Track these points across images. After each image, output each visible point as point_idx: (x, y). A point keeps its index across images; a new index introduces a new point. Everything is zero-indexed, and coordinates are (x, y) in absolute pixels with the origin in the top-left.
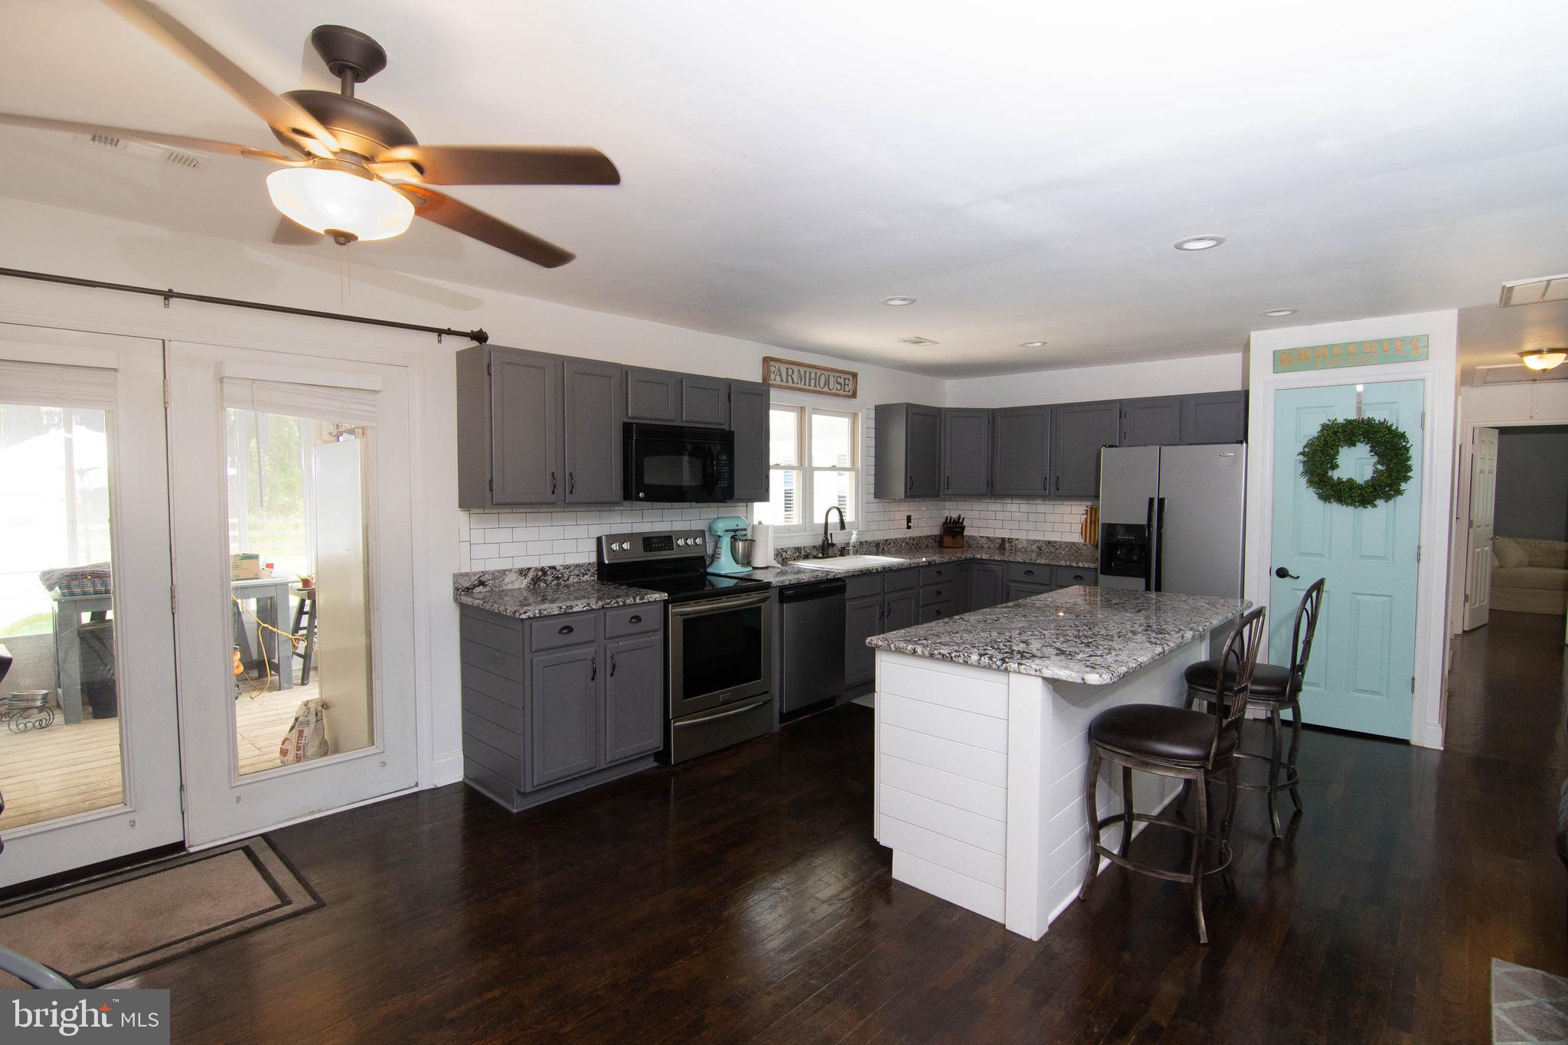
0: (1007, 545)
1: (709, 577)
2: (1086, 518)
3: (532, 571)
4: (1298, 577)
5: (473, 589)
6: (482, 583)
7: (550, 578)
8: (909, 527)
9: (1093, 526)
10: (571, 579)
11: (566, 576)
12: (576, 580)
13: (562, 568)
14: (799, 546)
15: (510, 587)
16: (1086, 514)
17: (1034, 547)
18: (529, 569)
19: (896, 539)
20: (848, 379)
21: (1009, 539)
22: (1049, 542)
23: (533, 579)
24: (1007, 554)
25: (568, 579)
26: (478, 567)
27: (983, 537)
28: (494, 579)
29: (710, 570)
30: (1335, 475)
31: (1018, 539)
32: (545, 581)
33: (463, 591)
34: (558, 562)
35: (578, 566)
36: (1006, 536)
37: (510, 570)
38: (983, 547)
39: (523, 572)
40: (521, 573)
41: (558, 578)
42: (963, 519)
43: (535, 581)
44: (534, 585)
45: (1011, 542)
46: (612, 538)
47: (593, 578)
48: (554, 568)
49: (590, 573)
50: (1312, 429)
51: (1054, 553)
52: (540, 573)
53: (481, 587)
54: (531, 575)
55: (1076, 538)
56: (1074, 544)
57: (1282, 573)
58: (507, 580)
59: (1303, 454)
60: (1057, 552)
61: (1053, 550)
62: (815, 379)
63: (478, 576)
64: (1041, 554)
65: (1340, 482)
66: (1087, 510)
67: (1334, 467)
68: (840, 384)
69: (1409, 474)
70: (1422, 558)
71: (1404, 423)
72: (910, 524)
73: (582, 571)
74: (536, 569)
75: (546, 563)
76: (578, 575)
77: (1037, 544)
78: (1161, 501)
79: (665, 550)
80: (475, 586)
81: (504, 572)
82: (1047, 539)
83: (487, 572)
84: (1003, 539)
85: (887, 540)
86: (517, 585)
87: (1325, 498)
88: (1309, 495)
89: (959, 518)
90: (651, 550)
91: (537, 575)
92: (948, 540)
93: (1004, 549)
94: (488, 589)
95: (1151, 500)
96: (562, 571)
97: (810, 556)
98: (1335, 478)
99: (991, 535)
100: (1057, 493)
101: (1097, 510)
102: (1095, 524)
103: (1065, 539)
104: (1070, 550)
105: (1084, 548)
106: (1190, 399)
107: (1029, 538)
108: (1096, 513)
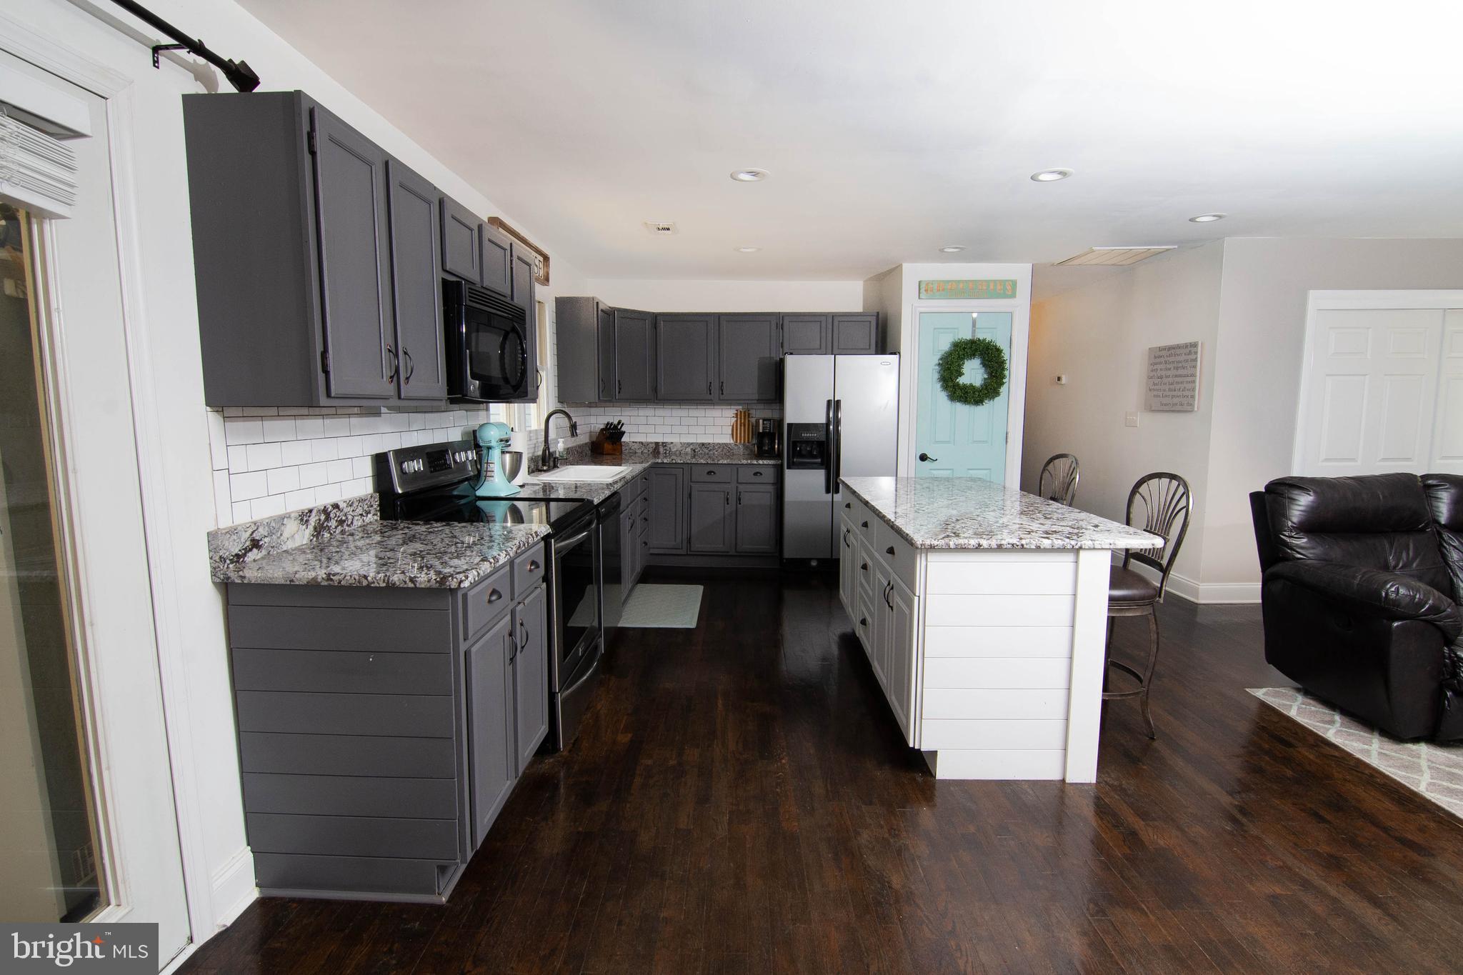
0: (661, 450)
1: (479, 503)
2: (737, 421)
3: (313, 514)
4: (938, 459)
5: (245, 555)
6: (256, 544)
7: (333, 523)
10: (355, 523)
11: (350, 518)
12: (360, 523)
13: (345, 505)
15: (289, 544)
16: (737, 417)
17: (689, 450)
18: (311, 511)
21: (663, 443)
22: (703, 444)
23: (315, 529)
24: (661, 456)
25: (352, 523)
26: (243, 516)
27: (636, 442)
28: (271, 534)
29: (480, 493)
30: (962, 380)
31: (672, 443)
32: (329, 528)
33: (232, 561)
34: (339, 496)
35: (360, 501)
36: (660, 440)
37: (290, 516)
38: (636, 453)
39: (304, 517)
40: (302, 520)
41: (341, 522)
42: (623, 424)
43: (319, 529)
44: (317, 538)
45: (665, 446)
47: (375, 517)
48: (336, 506)
49: (372, 512)
50: (945, 345)
51: (708, 454)
52: (322, 517)
53: (255, 550)
54: (313, 520)
55: (727, 439)
56: (726, 445)
57: (923, 458)
58: (286, 535)
59: (938, 365)
60: (711, 452)
61: (707, 451)
63: (250, 531)
64: (695, 456)
65: (965, 387)
66: (737, 414)
67: (961, 374)
69: (1004, 380)
70: (1008, 440)
71: (1001, 343)
72: (576, 431)
73: (364, 507)
74: (317, 512)
75: (327, 499)
76: (361, 515)
77: (691, 447)
78: (840, 402)
79: (444, 470)
80: (248, 550)
81: (282, 519)
82: (700, 441)
83: (261, 523)
84: (657, 444)
86: (297, 541)
87: (953, 399)
88: (942, 396)
89: (619, 422)
90: (435, 469)
91: (320, 520)
92: (608, 446)
93: (659, 453)
94: (264, 552)
95: (829, 402)
96: (345, 510)
98: (961, 383)
99: (643, 440)
100: (722, 397)
101: (747, 414)
102: (744, 426)
103: (717, 441)
104: (722, 451)
105: (736, 448)
106: (833, 316)
107: (682, 441)
108: (745, 416)
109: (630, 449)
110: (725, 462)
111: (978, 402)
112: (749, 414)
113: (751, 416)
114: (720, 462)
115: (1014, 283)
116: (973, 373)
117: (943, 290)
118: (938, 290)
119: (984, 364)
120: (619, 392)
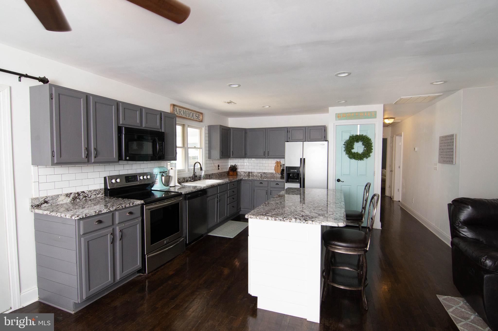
0: (250, 174)
1: (152, 192)
2: (276, 165)
3: (72, 194)
4: (343, 182)
5: (41, 205)
6: (46, 202)
7: (81, 197)
8: (219, 169)
9: (278, 167)
10: (92, 197)
11: (90, 196)
12: (94, 197)
13: (87, 192)
14: (184, 177)
15: (61, 203)
16: (276, 163)
17: (259, 175)
18: (71, 193)
19: (215, 173)
20: (200, 115)
21: (251, 172)
22: (264, 173)
23: (73, 198)
24: (251, 177)
25: (91, 197)
26: (43, 195)
27: (242, 172)
28: (53, 199)
29: (153, 189)
30: (353, 151)
31: (254, 172)
32: (79, 198)
33: (35, 207)
34: (85, 189)
35: (95, 191)
37: (61, 195)
39: (68, 195)
40: (67, 196)
41: (85, 197)
42: (236, 166)
43: (74, 199)
44: (74, 201)
45: (252, 173)
46: (111, 178)
47: (102, 195)
48: (84, 192)
49: (101, 193)
50: (347, 137)
52: (77, 195)
53: (46, 204)
54: (72, 196)
55: (273, 171)
56: (272, 173)
57: (339, 180)
58: (59, 200)
59: (344, 145)
60: (267, 176)
61: (266, 175)
62: (189, 114)
63: (44, 199)
64: (262, 177)
65: (354, 153)
66: (276, 162)
67: (353, 148)
68: (197, 116)
69: (372, 151)
71: (370, 136)
72: (219, 168)
73: (97, 192)
74: (75, 194)
75: (79, 190)
76: (95, 195)
77: (260, 173)
78: (304, 159)
79: (135, 181)
80: (42, 204)
81: (58, 196)
83: (49, 197)
84: (249, 172)
85: (212, 174)
86: (65, 202)
87: (350, 158)
88: (346, 157)
89: (235, 165)
90: (129, 182)
91: (75, 196)
92: (231, 173)
93: (250, 175)
94: (49, 204)
95: (301, 159)
96: (88, 193)
97: (188, 181)
98: (353, 152)
99: (244, 171)
100: (268, 157)
101: (279, 162)
102: (279, 167)
103: (269, 172)
104: (271, 175)
105: (276, 174)
106: (308, 127)
107: (258, 172)
108: (279, 163)
109: (241, 174)
110: (266, 179)
111: (361, 159)
112: (280, 163)
113: (281, 163)
114: (264, 179)
115: (375, 112)
116: (359, 148)
117: (345, 116)
118: (343, 117)
119: (363, 144)
120: (232, 155)
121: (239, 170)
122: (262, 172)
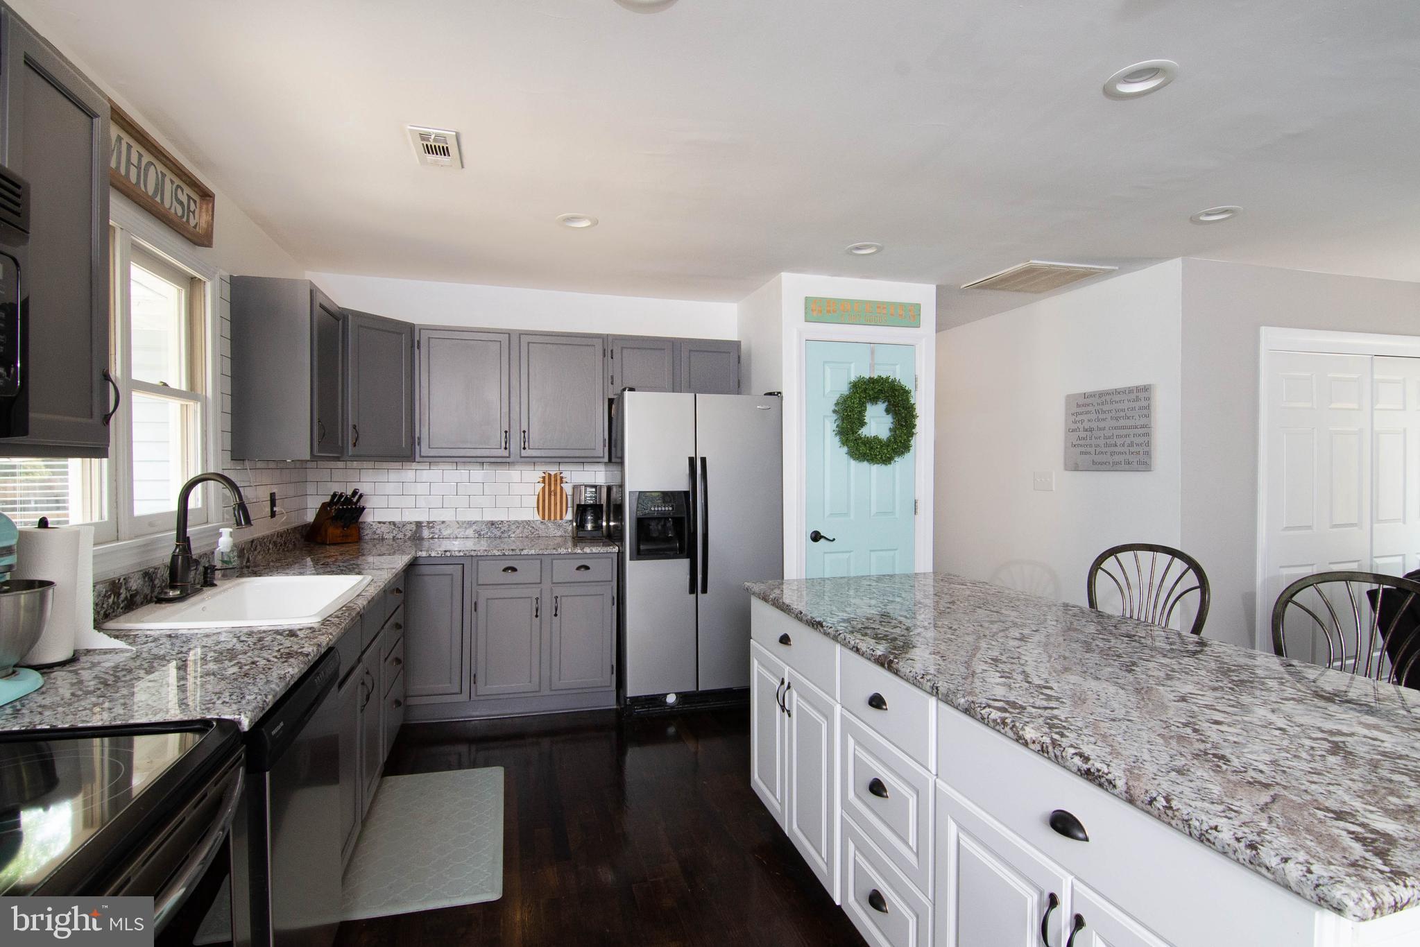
0: (426, 533)
2: (544, 488)
4: (834, 539)
8: (273, 514)
9: (553, 497)
16: (544, 482)
19: (263, 538)
20: (195, 202)
21: (429, 523)
22: (493, 523)
27: (384, 523)
30: (865, 432)
31: (443, 522)
36: (423, 518)
38: (383, 539)
42: (361, 496)
45: (433, 527)
50: (841, 386)
51: (500, 537)
55: (530, 513)
56: (528, 522)
57: (816, 537)
59: (834, 411)
60: (506, 535)
61: (498, 533)
62: (139, 168)
64: (479, 541)
65: (869, 440)
66: (544, 478)
67: (863, 424)
68: (181, 203)
69: (914, 431)
70: (918, 511)
71: (907, 383)
72: (275, 509)
77: (474, 527)
78: (703, 460)
82: (488, 518)
84: (419, 525)
85: (252, 541)
87: (853, 456)
89: (355, 493)
92: (333, 531)
93: (422, 538)
95: (692, 462)
97: (138, 599)
98: (864, 435)
99: (397, 519)
100: (524, 453)
101: (559, 478)
102: (555, 495)
103: (512, 518)
104: (522, 532)
105: (543, 527)
106: (682, 343)
107: (460, 519)
108: (556, 481)
109: (375, 533)
111: (887, 460)
112: (562, 478)
113: (564, 480)
114: (525, 552)
115: (917, 308)
116: (877, 423)
117: (834, 311)
118: (828, 311)
120: (355, 445)
121: (369, 517)
122: (483, 522)
